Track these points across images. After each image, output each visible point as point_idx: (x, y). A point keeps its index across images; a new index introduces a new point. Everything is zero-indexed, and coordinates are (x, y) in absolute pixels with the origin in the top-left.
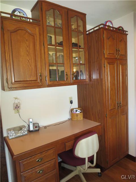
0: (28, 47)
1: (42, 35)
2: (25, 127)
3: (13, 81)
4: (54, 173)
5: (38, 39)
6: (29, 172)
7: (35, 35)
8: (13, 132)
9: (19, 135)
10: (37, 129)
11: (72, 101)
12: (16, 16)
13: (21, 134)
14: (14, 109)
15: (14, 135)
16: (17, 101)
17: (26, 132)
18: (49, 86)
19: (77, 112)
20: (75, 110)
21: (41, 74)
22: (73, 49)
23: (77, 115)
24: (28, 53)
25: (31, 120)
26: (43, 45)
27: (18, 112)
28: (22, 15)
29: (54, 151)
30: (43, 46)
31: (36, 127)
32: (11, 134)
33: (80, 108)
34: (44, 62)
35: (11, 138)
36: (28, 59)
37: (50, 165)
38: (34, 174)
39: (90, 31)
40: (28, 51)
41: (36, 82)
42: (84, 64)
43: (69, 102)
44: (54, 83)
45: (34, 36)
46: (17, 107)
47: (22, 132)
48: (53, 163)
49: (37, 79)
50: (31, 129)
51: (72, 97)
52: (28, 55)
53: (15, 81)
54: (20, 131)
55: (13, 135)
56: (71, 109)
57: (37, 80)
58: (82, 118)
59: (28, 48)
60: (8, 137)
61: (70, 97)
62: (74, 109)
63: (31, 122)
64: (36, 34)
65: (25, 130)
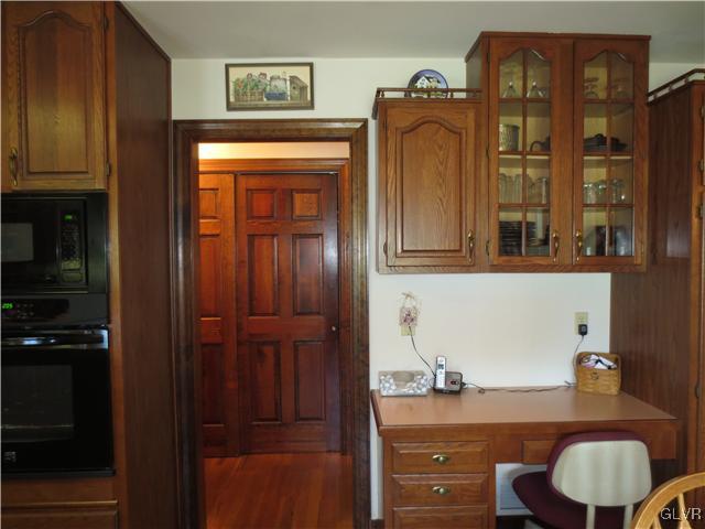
0: (441, 164)
1: (484, 130)
2: (423, 374)
3: (399, 251)
4: (480, 513)
5: (471, 140)
6: (411, 479)
7: (464, 131)
8: (392, 381)
9: (405, 390)
10: (455, 389)
11: (586, 326)
12: (417, 91)
13: (411, 392)
14: (401, 324)
15: (394, 387)
16: (409, 304)
17: (424, 390)
18: (496, 269)
19: (599, 366)
20: (593, 357)
21: (474, 233)
22: (586, 158)
23: (596, 374)
24: (441, 181)
25: (442, 361)
26: (484, 153)
27: (411, 332)
28: (434, 84)
29: (484, 451)
30: (484, 160)
31: (453, 383)
32: (387, 385)
33: (614, 356)
34: (484, 200)
35: (384, 393)
36: (441, 196)
37: (471, 485)
38: (423, 488)
39: (660, 94)
40: (440, 174)
41: (458, 254)
42: (630, 206)
43: (574, 329)
44: (510, 261)
45: (460, 134)
46: (408, 319)
47: (415, 385)
48: (480, 481)
49: (461, 246)
50: (441, 384)
51: (587, 314)
52: (440, 185)
53: (403, 251)
54: (409, 384)
55: (390, 388)
56: (581, 354)
57: (460, 251)
58: (614, 390)
59: (441, 168)
60: (379, 391)
61: (577, 314)
62: (591, 354)
63: (441, 366)
64: (466, 129)
65: (422, 381)
